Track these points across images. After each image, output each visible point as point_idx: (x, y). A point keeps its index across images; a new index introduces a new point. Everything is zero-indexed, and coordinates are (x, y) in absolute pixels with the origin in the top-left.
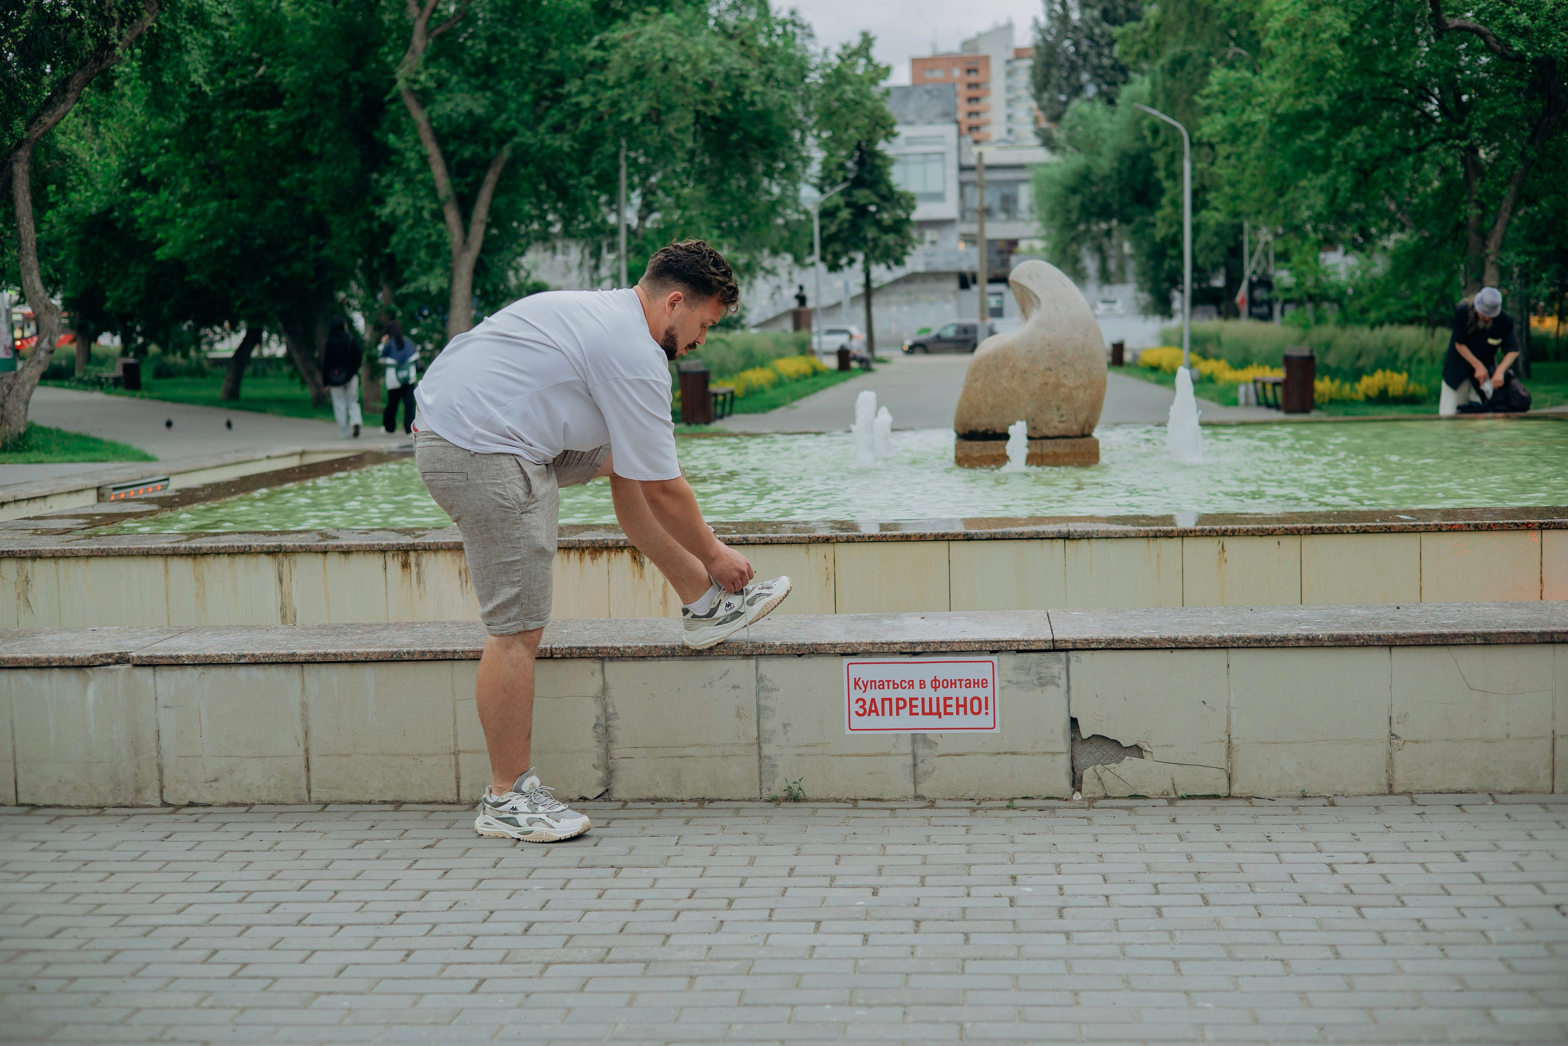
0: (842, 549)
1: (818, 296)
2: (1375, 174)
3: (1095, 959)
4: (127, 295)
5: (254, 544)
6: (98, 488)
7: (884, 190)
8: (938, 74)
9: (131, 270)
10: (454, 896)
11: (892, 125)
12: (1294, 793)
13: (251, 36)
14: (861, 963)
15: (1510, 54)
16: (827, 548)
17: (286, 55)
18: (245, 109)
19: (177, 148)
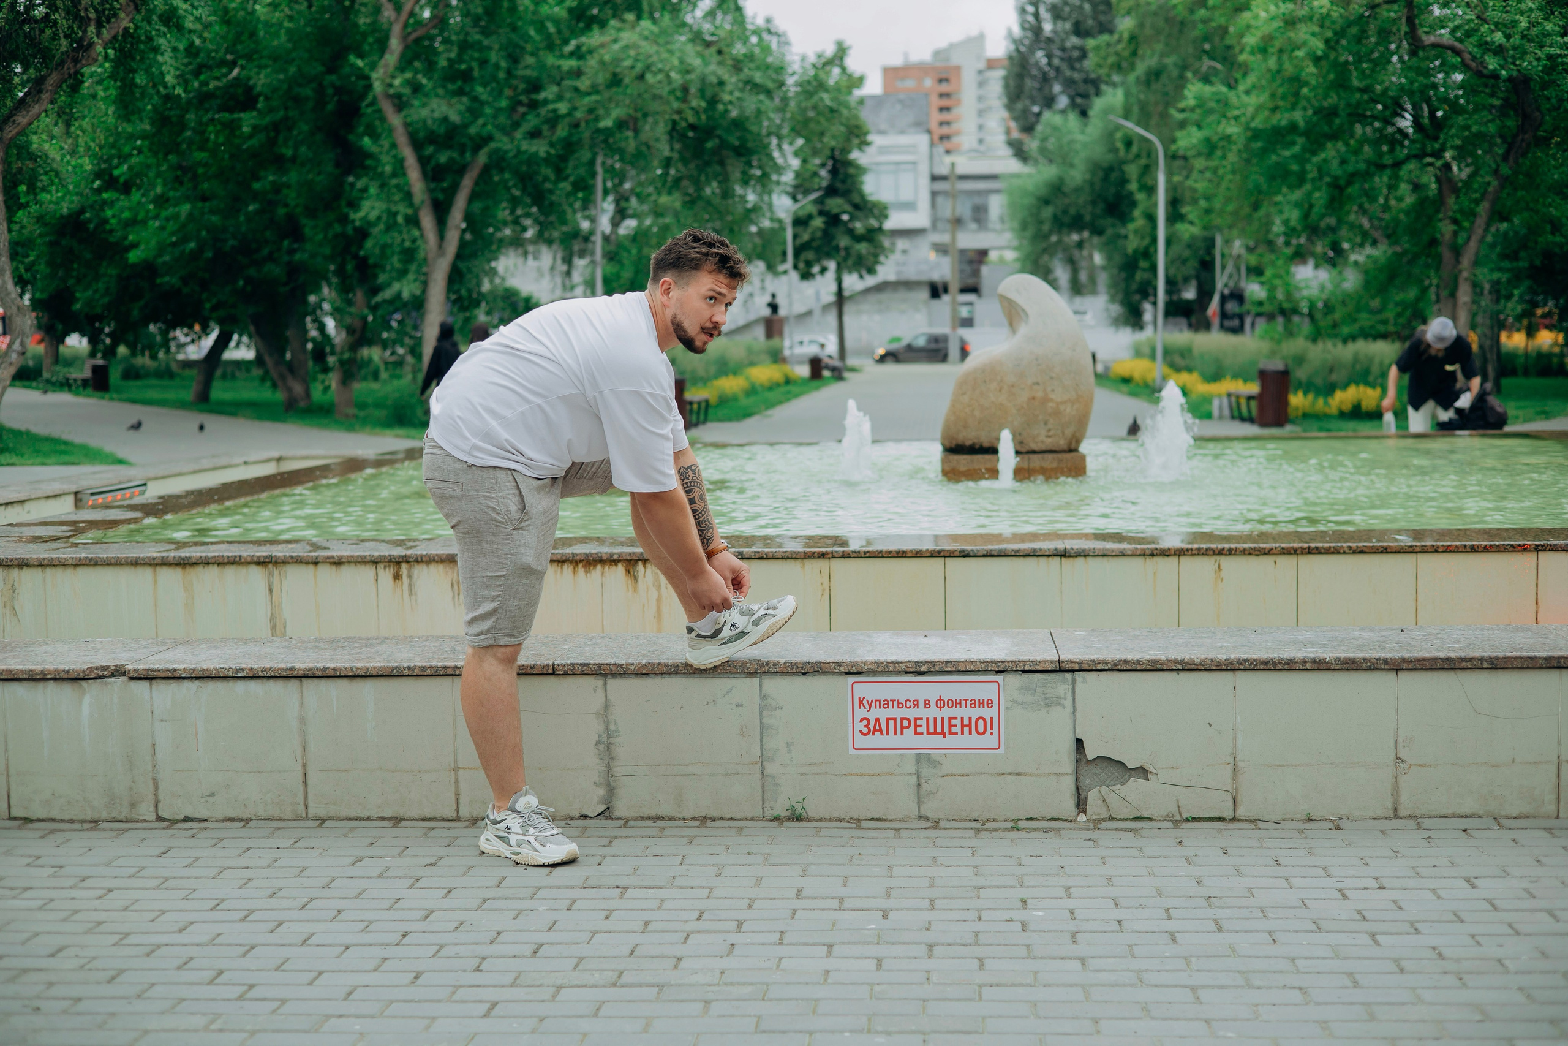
0: (837, 565)
1: (791, 304)
2: (1350, 190)
3: (1112, 986)
4: (97, 296)
5: (245, 554)
6: (76, 493)
7: (857, 199)
8: (910, 84)
9: (102, 271)
10: (459, 916)
11: (866, 134)
12: (1299, 816)
13: (223, 38)
14: (877, 988)
15: (1485, 72)
16: (822, 564)
17: (261, 58)
18: (219, 111)
19: (150, 150)
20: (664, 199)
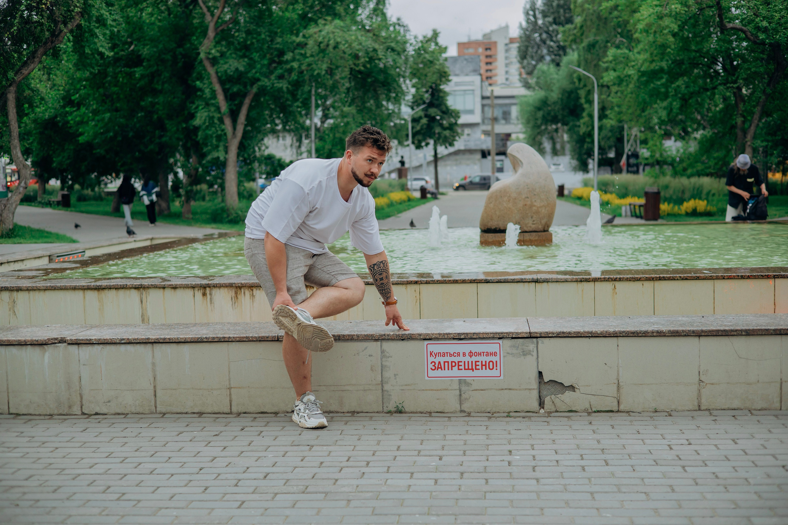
0: (423, 287)
1: (411, 162)
2: (690, 101)
3: (551, 492)
4: (64, 160)
5: (128, 284)
6: (49, 256)
7: (444, 109)
8: (471, 51)
9: (66, 147)
10: (229, 460)
11: (449, 75)
12: (651, 410)
13: (127, 30)
14: (434, 494)
15: (758, 41)
16: (416, 287)
17: (145, 40)
18: (124, 67)
19: (90, 86)
20: (346, 109)
